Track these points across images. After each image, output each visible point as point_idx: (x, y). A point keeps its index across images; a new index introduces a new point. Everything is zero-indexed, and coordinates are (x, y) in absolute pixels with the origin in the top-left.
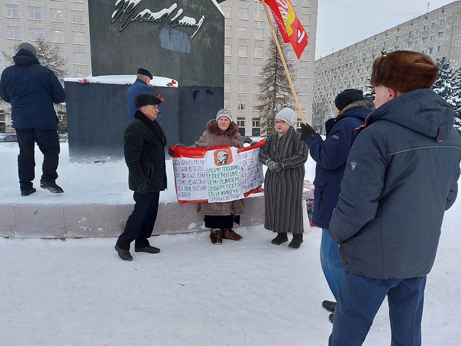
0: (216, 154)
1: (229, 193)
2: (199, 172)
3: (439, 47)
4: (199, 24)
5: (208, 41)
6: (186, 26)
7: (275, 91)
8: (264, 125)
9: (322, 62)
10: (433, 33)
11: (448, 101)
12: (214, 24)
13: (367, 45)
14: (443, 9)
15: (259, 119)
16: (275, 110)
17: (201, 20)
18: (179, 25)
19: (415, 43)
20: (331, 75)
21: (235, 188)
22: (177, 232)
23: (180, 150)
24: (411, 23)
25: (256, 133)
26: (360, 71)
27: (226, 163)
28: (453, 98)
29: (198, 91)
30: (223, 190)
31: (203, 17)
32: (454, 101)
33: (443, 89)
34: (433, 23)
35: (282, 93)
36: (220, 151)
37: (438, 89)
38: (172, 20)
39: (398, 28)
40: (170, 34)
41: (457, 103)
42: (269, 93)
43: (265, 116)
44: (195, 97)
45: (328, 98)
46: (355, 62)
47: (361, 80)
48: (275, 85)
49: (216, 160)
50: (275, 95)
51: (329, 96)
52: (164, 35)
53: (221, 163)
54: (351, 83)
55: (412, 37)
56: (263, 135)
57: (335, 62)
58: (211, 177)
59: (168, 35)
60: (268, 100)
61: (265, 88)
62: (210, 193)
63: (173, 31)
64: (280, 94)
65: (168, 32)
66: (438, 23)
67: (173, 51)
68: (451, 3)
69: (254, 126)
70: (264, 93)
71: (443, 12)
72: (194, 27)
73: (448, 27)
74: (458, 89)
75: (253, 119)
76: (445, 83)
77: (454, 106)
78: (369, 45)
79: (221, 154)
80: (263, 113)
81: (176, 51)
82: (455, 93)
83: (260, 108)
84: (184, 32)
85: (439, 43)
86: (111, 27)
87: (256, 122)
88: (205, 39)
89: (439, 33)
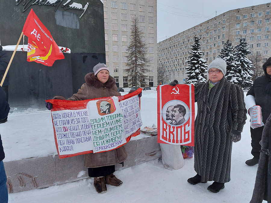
0: (98, 104)
1: (114, 141)
2: (83, 124)
3: (223, 35)
4: (85, 8)
5: (92, 21)
6: (75, 9)
7: (136, 60)
8: (130, 80)
9: (161, 44)
10: (219, 27)
11: (232, 64)
12: (96, 9)
13: (185, 34)
14: (224, 14)
15: (127, 77)
16: (137, 71)
17: (86, 6)
18: (70, 9)
19: (210, 33)
20: (166, 51)
21: (118, 135)
22: (67, 181)
23: (60, 103)
24: (208, 22)
25: (126, 85)
26: (182, 49)
27: (110, 112)
28: (235, 62)
29: (87, 57)
30: (108, 138)
31: (88, 3)
32: (235, 64)
33: (229, 58)
34: (219, 22)
35: (140, 61)
36: (102, 101)
37: (226, 57)
38: (64, 4)
39: (201, 25)
40: (63, 15)
41: (237, 65)
42: (133, 61)
43: (131, 75)
44: (84, 61)
45: (165, 64)
46: (179, 44)
47: (182, 54)
48: (136, 57)
49: (99, 110)
50: (136, 63)
51: (166, 63)
52: (58, 16)
53: (105, 112)
54: (177, 56)
55: (209, 30)
56: (130, 87)
57: (168, 44)
58: (96, 127)
59: (62, 15)
60: (132, 66)
61: (130, 58)
62: (95, 143)
63: (65, 13)
64: (139, 62)
65: (61, 13)
66: (222, 22)
67: (66, 28)
68: (228, 11)
69: (124, 81)
70: (130, 61)
71: (224, 16)
72: (81, 10)
73: (227, 24)
74: (237, 57)
75: (124, 77)
76: (230, 54)
77: (236, 67)
78: (186, 34)
79: (104, 104)
80: (130, 73)
81: (68, 27)
82: (235, 60)
83: (128, 70)
84: (74, 14)
85: (223, 33)
86: (16, 9)
87: (125, 79)
88: (90, 19)
89: (223, 27)
